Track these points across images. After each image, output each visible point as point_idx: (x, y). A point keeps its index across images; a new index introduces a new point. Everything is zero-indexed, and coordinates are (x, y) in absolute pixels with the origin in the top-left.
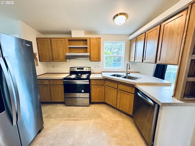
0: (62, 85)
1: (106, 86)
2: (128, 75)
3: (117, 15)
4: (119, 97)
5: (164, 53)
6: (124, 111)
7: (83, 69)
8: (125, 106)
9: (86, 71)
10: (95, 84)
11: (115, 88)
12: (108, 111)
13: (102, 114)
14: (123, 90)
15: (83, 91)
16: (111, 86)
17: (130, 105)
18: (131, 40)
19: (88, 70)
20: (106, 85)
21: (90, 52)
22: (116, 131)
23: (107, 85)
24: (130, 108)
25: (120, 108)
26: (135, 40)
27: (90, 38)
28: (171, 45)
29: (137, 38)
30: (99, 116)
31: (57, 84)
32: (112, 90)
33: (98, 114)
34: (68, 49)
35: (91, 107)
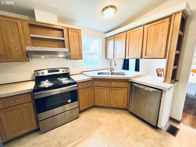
0: (29, 102)
1: (95, 87)
2: (112, 71)
3: (107, 7)
4: (112, 95)
5: (150, 50)
6: (118, 106)
7: (58, 71)
8: (119, 102)
9: (63, 73)
10: (83, 88)
11: (107, 87)
12: (103, 114)
13: (100, 119)
14: (116, 87)
15: (69, 101)
16: (102, 86)
17: (123, 99)
18: (106, 38)
19: (65, 72)
20: (95, 85)
21: (69, 47)
22: (126, 130)
23: (97, 85)
24: (124, 102)
25: (114, 106)
26: (113, 38)
27: (68, 29)
28: (156, 43)
29: (116, 36)
30: (100, 124)
31: (16, 104)
32: (104, 90)
33: (96, 121)
34: (29, 41)
35: (82, 117)
